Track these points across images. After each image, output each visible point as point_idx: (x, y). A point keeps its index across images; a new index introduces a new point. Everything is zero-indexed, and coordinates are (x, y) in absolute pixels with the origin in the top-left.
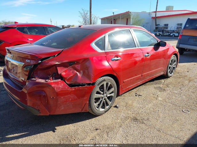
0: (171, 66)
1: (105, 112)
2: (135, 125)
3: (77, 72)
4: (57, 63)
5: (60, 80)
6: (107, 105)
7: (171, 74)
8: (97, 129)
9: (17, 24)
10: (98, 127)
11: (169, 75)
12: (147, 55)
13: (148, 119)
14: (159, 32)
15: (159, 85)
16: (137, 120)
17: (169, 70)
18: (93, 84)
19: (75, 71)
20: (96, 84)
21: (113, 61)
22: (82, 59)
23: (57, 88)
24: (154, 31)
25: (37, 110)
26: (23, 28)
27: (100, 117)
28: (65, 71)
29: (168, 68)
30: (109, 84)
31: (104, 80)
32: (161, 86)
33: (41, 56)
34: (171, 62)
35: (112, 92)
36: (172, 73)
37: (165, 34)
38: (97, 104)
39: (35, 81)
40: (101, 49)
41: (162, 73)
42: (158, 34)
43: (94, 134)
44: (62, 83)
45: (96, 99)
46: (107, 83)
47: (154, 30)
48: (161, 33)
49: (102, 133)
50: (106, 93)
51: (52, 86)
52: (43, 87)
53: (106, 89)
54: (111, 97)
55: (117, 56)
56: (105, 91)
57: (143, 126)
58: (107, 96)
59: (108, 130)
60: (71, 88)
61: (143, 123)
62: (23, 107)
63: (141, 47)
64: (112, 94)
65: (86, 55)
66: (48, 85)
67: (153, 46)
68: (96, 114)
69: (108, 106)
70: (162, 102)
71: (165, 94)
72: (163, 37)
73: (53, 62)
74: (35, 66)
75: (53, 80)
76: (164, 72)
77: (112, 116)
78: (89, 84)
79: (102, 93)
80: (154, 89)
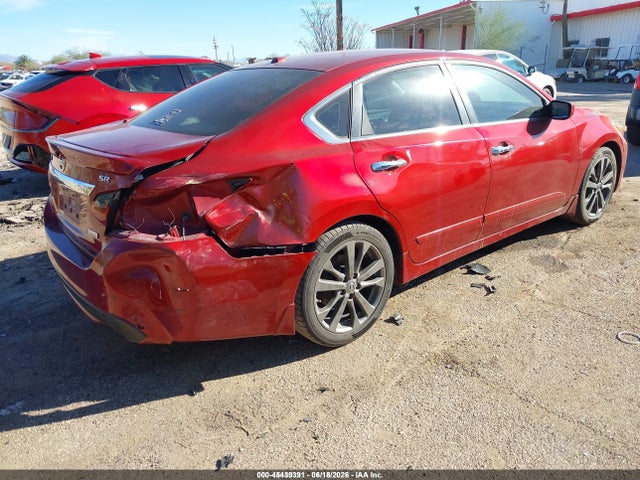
0: (594, 185)
1: (356, 336)
2: (447, 381)
3: (257, 211)
4: (191, 182)
5: (202, 235)
6: (362, 313)
7: (594, 211)
8: (323, 390)
9: (96, 60)
10: (326, 384)
11: (588, 215)
12: (501, 148)
13: (493, 362)
14: (576, 69)
15: (548, 251)
16: (457, 363)
17: (588, 200)
18: (311, 247)
19: (252, 208)
20: (319, 248)
21: (376, 171)
22: (273, 167)
23: (191, 260)
24: (559, 65)
25: (133, 326)
26: (116, 73)
27: (337, 351)
28: (219, 208)
29: (584, 193)
30: (366, 246)
31: (348, 236)
32: (555, 253)
33: (140, 161)
34: (593, 171)
35: (378, 275)
36: (599, 210)
37: (598, 75)
38: (327, 309)
39: (126, 237)
40: (339, 134)
41: (560, 211)
42: (571, 74)
43: (313, 404)
44: (207, 244)
45: (320, 295)
46: (356, 245)
47: (559, 61)
48: (582, 71)
49: (338, 403)
50: (355, 276)
51: (177, 253)
52: (152, 258)
53: (356, 265)
54: (376, 288)
55: (392, 156)
56: (352, 271)
57: (474, 383)
58: (359, 286)
59: (356, 394)
60: (238, 262)
61: (474, 373)
62: (97, 317)
63: (480, 121)
64: (378, 281)
65: (284, 154)
66: (166, 251)
67: (527, 120)
68: (323, 342)
69: (365, 319)
70: (548, 307)
71: (564, 279)
72: (587, 84)
73: (180, 179)
74: (125, 192)
75: (181, 235)
76: (568, 205)
77: (377, 350)
78: (297, 248)
79: (343, 276)
80: (527, 264)
